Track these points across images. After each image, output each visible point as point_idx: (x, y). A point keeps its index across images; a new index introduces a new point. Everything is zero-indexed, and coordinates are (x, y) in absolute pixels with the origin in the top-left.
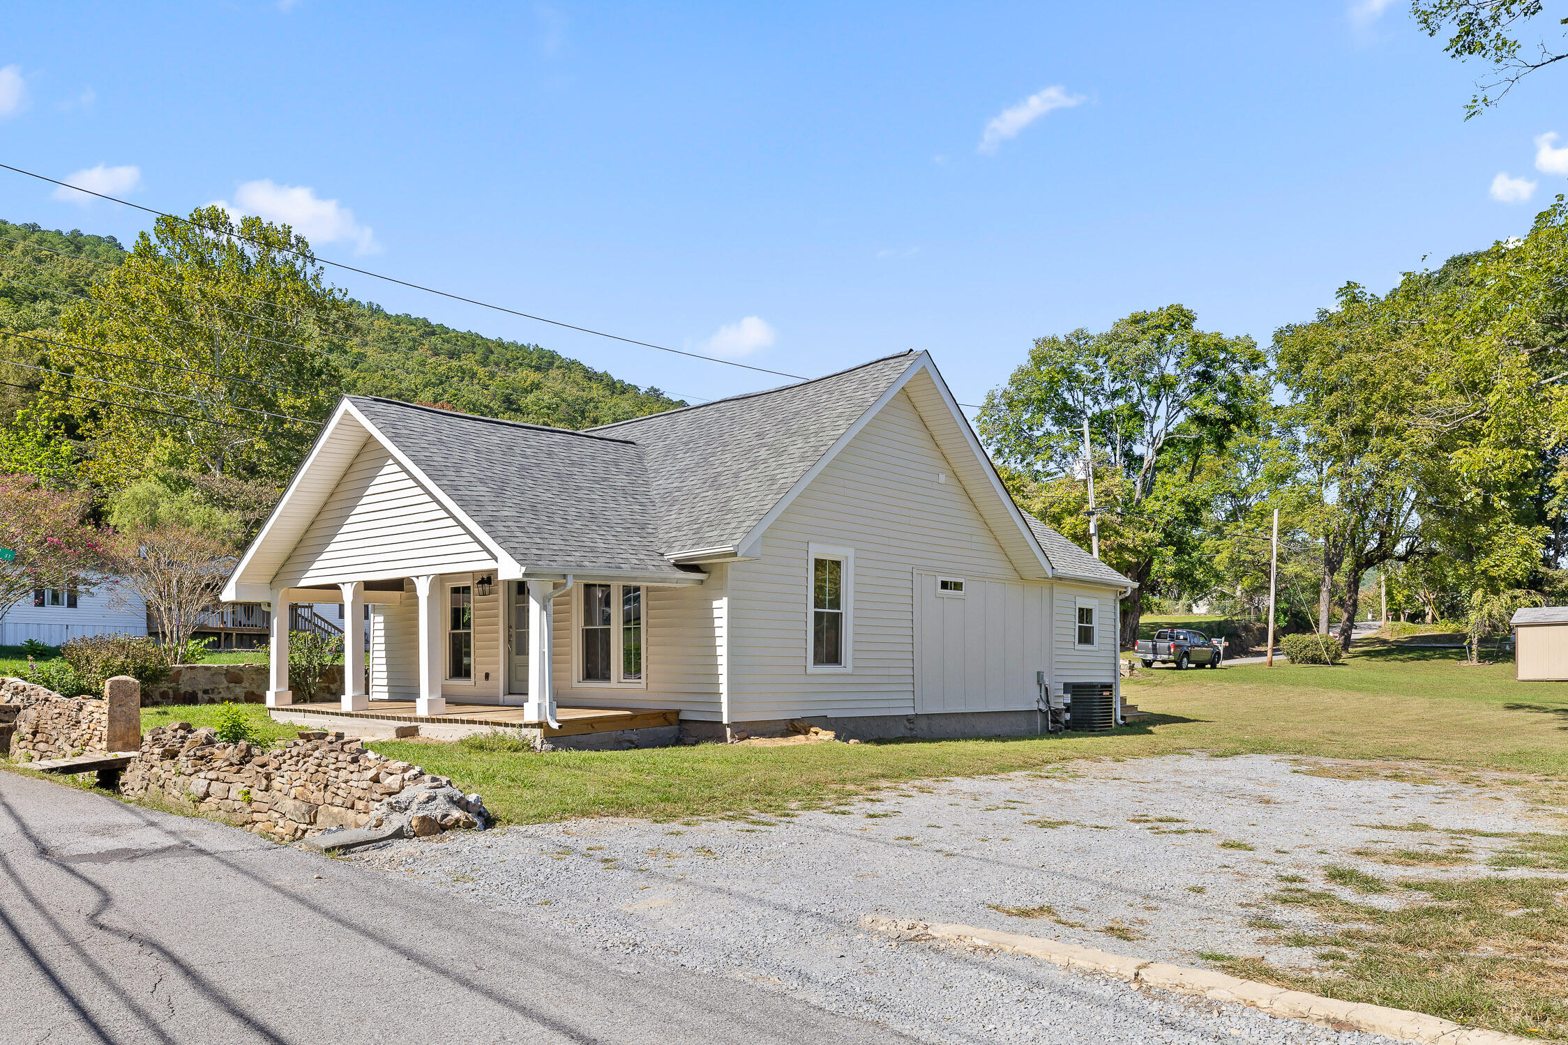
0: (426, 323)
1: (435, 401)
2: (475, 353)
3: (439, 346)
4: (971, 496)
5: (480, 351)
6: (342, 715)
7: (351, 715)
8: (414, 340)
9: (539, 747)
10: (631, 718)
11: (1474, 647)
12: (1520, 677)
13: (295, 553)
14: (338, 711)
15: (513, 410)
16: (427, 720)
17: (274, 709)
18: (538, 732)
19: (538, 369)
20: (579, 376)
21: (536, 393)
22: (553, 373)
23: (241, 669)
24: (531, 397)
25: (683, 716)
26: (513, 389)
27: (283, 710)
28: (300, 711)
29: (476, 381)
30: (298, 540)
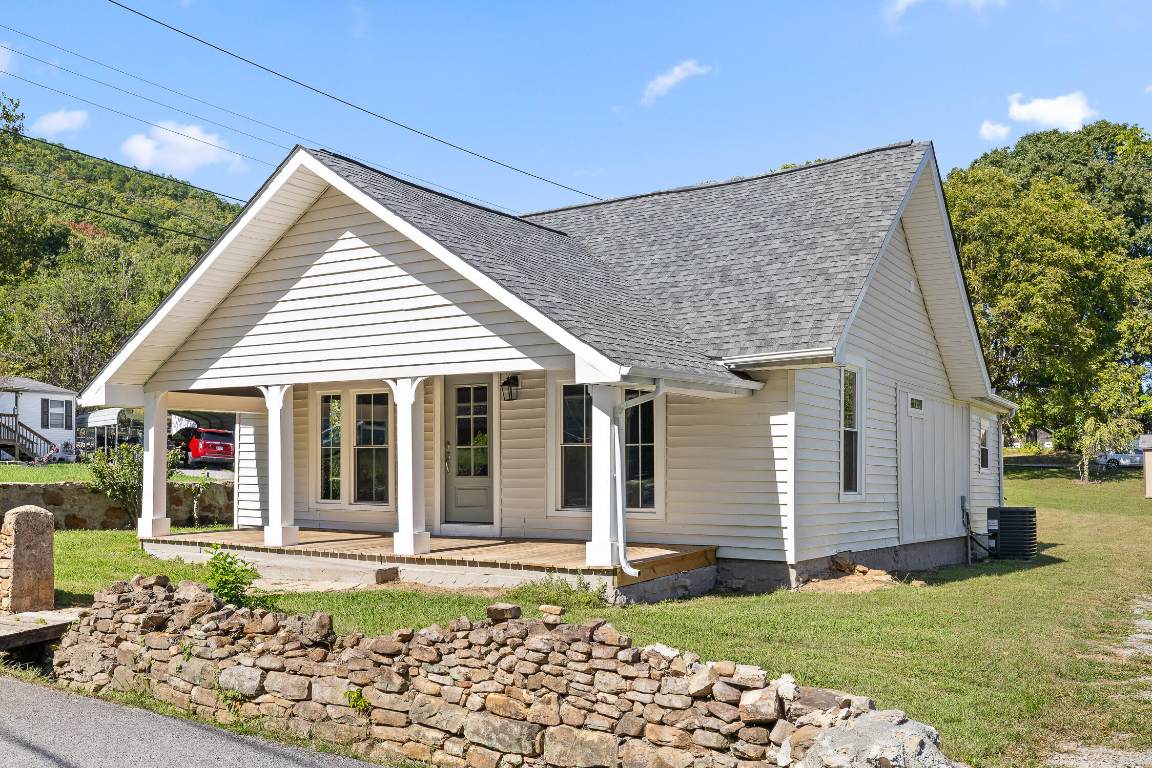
0: (62, 148)
1: (77, 222)
2: (111, 179)
3: (75, 171)
4: (928, 308)
5: (116, 178)
6: (264, 550)
7: (280, 551)
8: (50, 163)
9: (611, 600)
10: (683, 558)
11: (1086, 468)
12: (1148, 496)
13: (184, 349)
14: (260, 546)
15: (152, 234)
16: (411, 561)
17: (150, 541)
18: (608, 580)
19: (174, 197)
20: (212, 206)
21: (173, 219)
22: (189, 202)
23: (61, 488)
24: (168, 224)
25: (722, 554)
26: (151, 215)
27: (164, 542)
28: (194, 544)
29: (114, 205)
30: (192, 331)
